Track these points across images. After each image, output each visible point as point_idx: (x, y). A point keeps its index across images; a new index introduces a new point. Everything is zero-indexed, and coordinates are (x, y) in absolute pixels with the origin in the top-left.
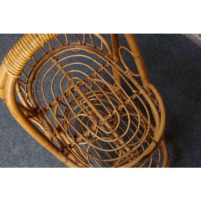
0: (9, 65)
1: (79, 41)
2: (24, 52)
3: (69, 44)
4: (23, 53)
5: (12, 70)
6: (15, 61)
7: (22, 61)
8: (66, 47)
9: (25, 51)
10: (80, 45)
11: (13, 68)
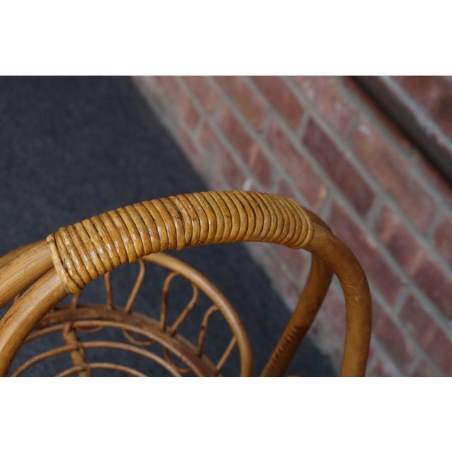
0: (72, 251)
1: (163, 317)
2: (130, 238)
3: (130, 313)
4: (125, 240)
5: (73, 264)
6: (95, 249)
7: (111, 255)
8: (118, 317)
9: (134, 237)
10: (159, 330)
11: (77, 262)
